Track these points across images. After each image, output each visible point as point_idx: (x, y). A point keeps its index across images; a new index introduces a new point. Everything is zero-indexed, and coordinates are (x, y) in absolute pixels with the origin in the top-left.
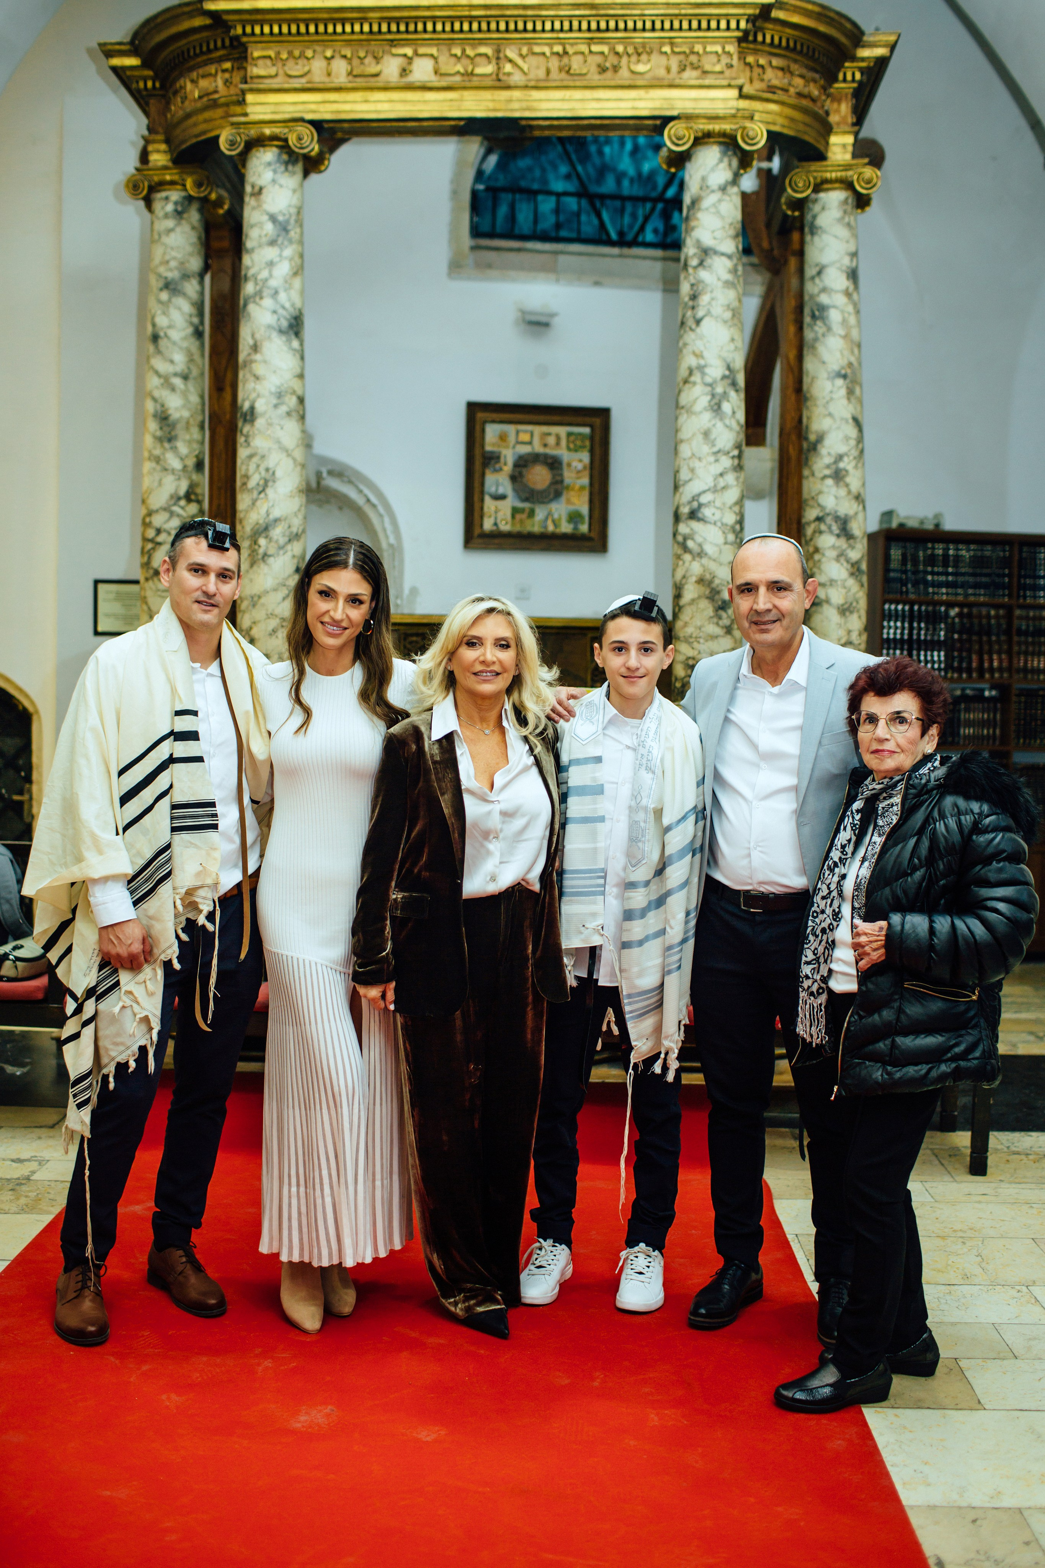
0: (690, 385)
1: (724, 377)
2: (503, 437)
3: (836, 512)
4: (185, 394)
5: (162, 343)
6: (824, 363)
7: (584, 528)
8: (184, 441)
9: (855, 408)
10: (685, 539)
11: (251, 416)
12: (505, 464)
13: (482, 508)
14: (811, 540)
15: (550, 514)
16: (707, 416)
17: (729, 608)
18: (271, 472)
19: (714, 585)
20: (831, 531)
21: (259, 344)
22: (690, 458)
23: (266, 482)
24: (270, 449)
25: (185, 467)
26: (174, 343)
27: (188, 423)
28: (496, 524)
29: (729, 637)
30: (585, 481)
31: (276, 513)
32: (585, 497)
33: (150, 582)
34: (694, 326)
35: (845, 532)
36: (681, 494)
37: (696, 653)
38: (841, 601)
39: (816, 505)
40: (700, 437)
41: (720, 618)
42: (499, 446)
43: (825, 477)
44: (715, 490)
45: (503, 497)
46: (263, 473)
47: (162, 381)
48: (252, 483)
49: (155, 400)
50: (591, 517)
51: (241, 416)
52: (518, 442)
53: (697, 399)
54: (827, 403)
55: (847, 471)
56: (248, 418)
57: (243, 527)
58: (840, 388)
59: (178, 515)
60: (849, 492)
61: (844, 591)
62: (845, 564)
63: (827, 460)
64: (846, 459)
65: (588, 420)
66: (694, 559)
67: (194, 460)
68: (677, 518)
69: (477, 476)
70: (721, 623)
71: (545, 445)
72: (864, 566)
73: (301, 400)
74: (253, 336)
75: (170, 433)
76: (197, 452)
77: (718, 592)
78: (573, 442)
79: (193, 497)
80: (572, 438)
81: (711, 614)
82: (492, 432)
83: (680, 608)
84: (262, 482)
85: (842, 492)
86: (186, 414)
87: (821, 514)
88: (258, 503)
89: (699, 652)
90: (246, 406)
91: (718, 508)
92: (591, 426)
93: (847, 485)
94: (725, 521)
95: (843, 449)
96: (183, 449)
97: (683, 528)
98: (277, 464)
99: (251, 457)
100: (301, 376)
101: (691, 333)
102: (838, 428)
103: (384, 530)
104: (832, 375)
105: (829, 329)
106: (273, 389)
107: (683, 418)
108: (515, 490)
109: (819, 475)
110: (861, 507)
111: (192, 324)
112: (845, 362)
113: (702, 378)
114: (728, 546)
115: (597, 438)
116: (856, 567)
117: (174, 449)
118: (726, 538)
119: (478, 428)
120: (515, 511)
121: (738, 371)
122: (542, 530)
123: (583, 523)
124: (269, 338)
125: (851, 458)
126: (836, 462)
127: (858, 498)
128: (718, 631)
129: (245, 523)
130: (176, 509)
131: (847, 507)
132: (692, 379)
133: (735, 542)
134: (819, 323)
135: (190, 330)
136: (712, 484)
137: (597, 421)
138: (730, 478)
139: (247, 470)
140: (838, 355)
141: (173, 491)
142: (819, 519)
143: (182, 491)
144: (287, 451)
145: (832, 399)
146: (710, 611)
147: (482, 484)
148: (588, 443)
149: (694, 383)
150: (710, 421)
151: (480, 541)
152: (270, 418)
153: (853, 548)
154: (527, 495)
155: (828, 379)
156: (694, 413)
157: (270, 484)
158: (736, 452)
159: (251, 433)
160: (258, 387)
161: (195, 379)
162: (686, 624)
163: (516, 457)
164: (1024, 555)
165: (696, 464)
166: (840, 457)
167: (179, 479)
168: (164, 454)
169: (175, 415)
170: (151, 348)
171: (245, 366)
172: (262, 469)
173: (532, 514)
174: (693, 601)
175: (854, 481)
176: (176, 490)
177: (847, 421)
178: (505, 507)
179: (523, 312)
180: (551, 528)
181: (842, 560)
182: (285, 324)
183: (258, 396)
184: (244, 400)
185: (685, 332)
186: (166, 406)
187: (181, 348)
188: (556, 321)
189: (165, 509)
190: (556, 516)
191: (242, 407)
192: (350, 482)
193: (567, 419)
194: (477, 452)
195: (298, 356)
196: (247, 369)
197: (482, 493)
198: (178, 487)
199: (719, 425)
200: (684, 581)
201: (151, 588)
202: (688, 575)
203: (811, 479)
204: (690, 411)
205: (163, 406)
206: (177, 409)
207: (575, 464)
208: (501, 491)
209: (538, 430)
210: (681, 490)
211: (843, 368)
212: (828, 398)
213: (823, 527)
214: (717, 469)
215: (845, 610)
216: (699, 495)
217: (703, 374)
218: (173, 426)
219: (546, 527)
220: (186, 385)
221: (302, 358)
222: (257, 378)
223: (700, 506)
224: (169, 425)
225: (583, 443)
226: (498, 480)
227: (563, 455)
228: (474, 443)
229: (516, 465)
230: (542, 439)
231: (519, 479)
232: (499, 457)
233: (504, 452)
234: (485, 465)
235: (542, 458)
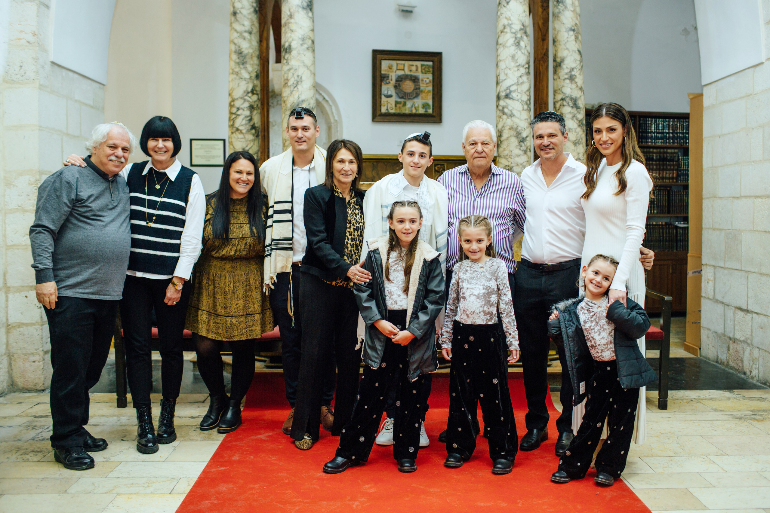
0: (505, 33)
1: (521, 29)
2: (390, 67)
3: (571, 96)
4: (250, 41)
5: (238, 16)
6: (564, 24)
7: (430, 111)
8: (250, 64)
9: (579, 46)
10: (503, 108)
11: (289, 50)
12: (391, 80)
13: (381, 102)
14: (559, 110)
15: (413, 104)
16: (513, 48)
17: (525, 141)
18: (300, 77)
19: (518, 130)
20: (569, 105)
21: (292, 14)
22: (505, 69)
23: (298, 82)
24: (299, 66)
25: (251, 77)
26: (245, 16)
27: (252, 55)
28: (387, 110)
29: (526, 155)
30: (430, 88)
31: (303, 97)
32: (430, 96)
33: (234, 134)
34: (506, 5)
35: (575, 105)
36: (501, 86)
37: (510, 163)
38: (574, 139)
39: (561, 93)
40: (510, 58)
41: (521, 146)
42: (388, 72)
43: (565, 79)
44: (518, 84)
45: (390, 96)
46: (296, 78)
47: (239, 35)
48: (290, 83)
49: (235, 44)
50: (433, 106)
51: (284, 50)
52: (397, 69)
53: (508, 40)
54: (566, 43)
55: (576, 76)
56: (288, 51)
57: (286, 105)
58: (571, 36)
59: (248, 101)
60: (577, 86)
61: (575, 134)
62: (576, 121)
63: (566, 71)
64: (575, 70)
65: (431, 58)
66: (508, 118)
67: (255, 74)
68: (498, 98)
69: (378, 86)
70: (521, 148)
71: (411, 71)
72: (584, 122)
73: (313, 42)
74: (289, 10)
75: (243, 60)
76: (256, 70)
77: (520, 134)
78: (424, 69)
79: (255, 92)
80: (423, 67)
81: (517, 144)
82: (385, 64)
83: (501, 142)
84: (295, 82)
85: (574, 86)
86: (251, 51)
87: (564, 97)
88: (294, 93)
89: (511, 163)
90: (287, 45)
91: (519, 93)
92: (432, 61)
93: (576, 83)
94: (522, 99)
95: (573, 65)
96: (250, 68)
97: (502, 103)
98: (303, 73)
99: (289, 70)
100: (313, 30)
101: (504, 8)
102: (572, 55)
103: (333, 113)
104: (568, 30)
105: (566, 7)
106: (300, 37)
107: (501, 50)
108: (396, 93)
109: (562, 78)
110: (582, 93)
111: (253, 6)
112: (573, 24)
113: (510, 30)
114: (524, 111)
115: (436, 67)
116: (581, 122)
117: (246, 68)
118: (523, 107)
119: (378, 62)
120: (397, 103)
121: (527, 26)
122: (410, 112)
123: (429, 109)
124: (298, 11)
125: (578, 69)
126: (570, 72)
127: (581, 89)
128: (521, 153)
129: (287, 102)
130: (246, 98)
131: (576, 94)
132: (505, 30)
133: (528, 110)
134: (560, 4)
135: (252, 10)
136: (516, 81)
137: (436, 59)
138: (525, 78)
139: (288, 76)
140: (571, 20)
141: (245, 89)
142: (562, 99)
143: (250, 90)
144: (307, 67)
145: (568, 41)
146: (516, 143)
147: (381, 90)
148: (431, 70)
149: (507, 32)
150: (515, 51)
151: (379, 118)
152: (299, 51)
153: (580, 113)
154: (403, 95)
155: (566, 32)
156: (507, 47)
157: (300, 83)
158: (527, 66)
159: (289, 58)
160: (292, 35)
161: (254, 33)
162: (504, 149)
163: (397, 76)
164: (641, 122)
165: (508, 71)
166: (573, 69)
167: (248, 83)
168: (240, 71)
169: (245, 52)
170: (233, 18)
171: (286, 25)
172: (295, 76)
173: (405, 104)
174: (508, 138)
175: (579, 80)
176: (247, 88)
177: (575, 52)
178: (392, 101)
179: (399, 6)
180: (414, 111)
181: (574, 119)
182: (305, 4)
183: (293, 40)
184: (285, 42)
185: (501, 7)
186: (241, 47)
187: (248, 18)
188: (415, 10)
189: (241, 98)
190: (416, 105)
191: (284, 46)
193: (421, 58)
194: (378, 74)
195: (311, 20)
196: (287, 27)
197: (381, 94)
198: (247, 87)
199: (519, 52)
200: (503, 128)
201: (235, 137)
202: (505, 125)
203: (558, 80)
204: (504, 46)
205: (239, 47)
206: (246, 48)
207: (425, 80)
208: (389, 93)
209: (407, 63)
210: (500, 84)
211: (573, 26)
212: (566, 41)
213: (565, 103)
214: (518, 74)
215: (575, 143)
216: (510, 86)
217: (511, 28)
218: (245, 57)
219: (412, 111)
220: (250, 36)
221: (313, 21)
222: (292, 31)
223: (510, 92)
224: (243, 57)
225: (429, 69)
226: (388, 88)
227: (419, 75)
228: (376, 70)
229: (397, 81)
230: (409, 68)
231: (398, 87)
232: (388, 77)
233: (391, 74)
234: (382, 81)
235: (409, 77)
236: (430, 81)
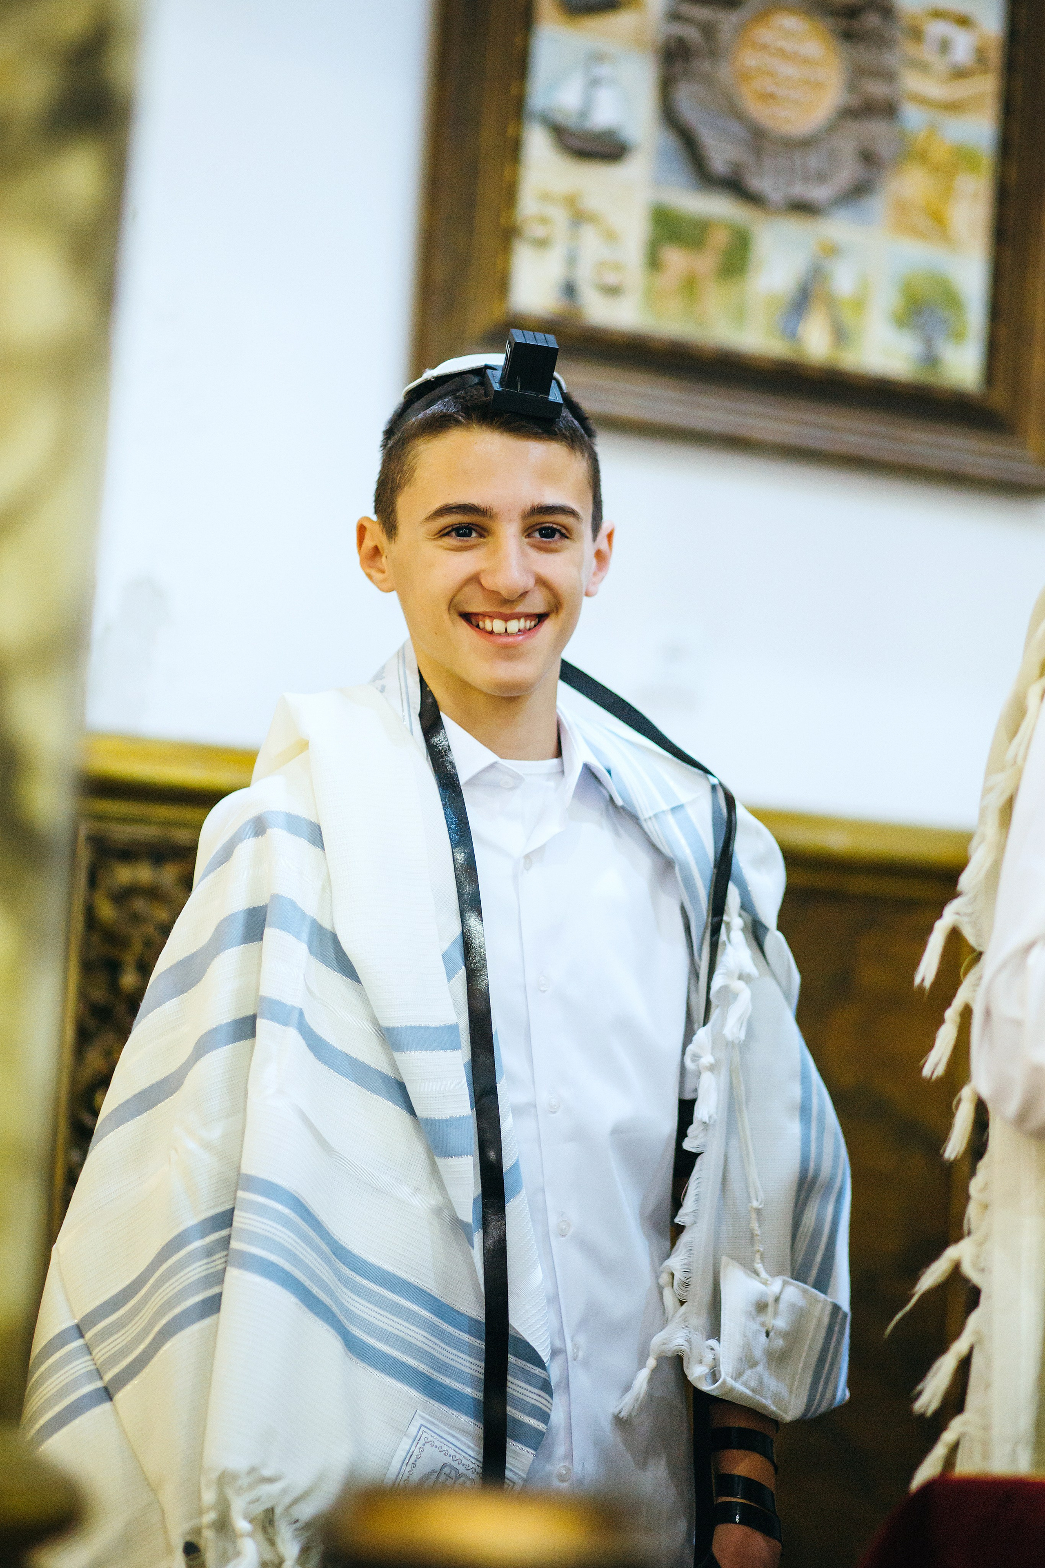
7: (965, 365)
13: (512, 191)
15: (820, 270)
28: (569, 286)
30: (982, 126)
32: (974, 211)
45: (610, 149)
50: (996, 316)
108: (669, 122)
120: (664, 229)
122: (781, 347)
147: (524, 65)
154: (734, 154)
173: (735, 256)
178: (625, 200)
180: (818, 342)
190: (846, 285)
197: (514, 111)
207: (935, 30)
208: (604, 114)
219: (794, 330)
226: (595, 58)
236: (981, 55)
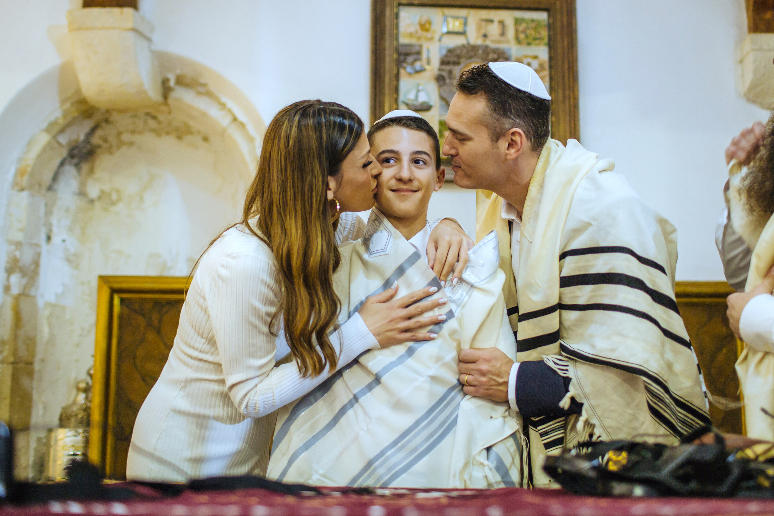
2: (425, 26)
12: (429, 63)
42: (419, 38)
45: (425, 108)
52: (446, 33)
65: (544, 2)
69: (388, 78)
78: (524, 32)
80: (522, 27)
82: (409, 19)
92: (548, 10)
108: (443, 97)
115: (558, 28)
119: (388, 13)
137: (557, 3)
147: (397, 90)
148: (544, 33)
163: (444, 52)
192: (209, 94)
193: (516, 0)
194: (388, 44)
197: (396, 101)
208: (422, 98)
209: (474, 16)
225: (539, 33)
226: (418, 85)
227: (509, 49)
228: (383, 32)
229: (444, 62)
230: (479, 27)
231: (448, 81)
232: (419, 53)
233: (426, 45)
234: (399, 63)
235: (480, 52)
236: (542, 64)
